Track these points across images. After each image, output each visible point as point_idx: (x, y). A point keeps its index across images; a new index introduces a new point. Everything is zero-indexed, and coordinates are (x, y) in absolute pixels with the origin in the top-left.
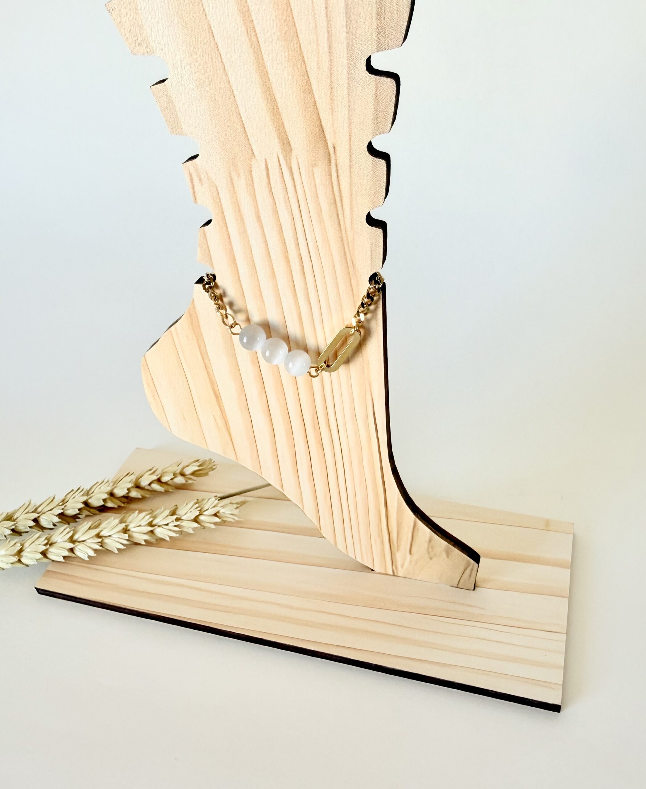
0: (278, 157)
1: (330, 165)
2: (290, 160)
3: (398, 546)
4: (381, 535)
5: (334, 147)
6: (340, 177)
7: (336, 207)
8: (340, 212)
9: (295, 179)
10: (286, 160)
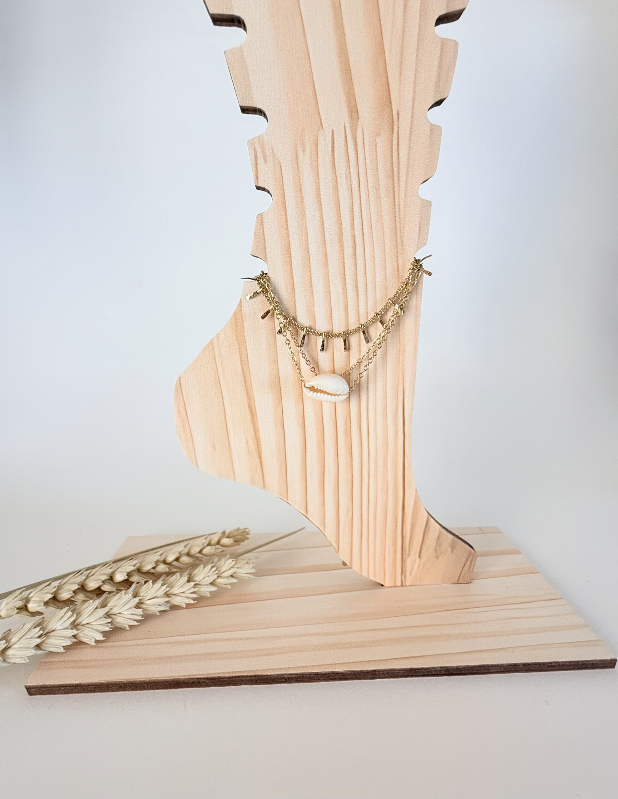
0: (345, 126)
1: (393, 133)
2: (356, 130)
3: (409, 551)
4: (395, 544)
5: (398, 114)
6: (400, 147)
7: (393, 180)
8: (396, 185)
9: (359, 151)
10: (352, 131)
